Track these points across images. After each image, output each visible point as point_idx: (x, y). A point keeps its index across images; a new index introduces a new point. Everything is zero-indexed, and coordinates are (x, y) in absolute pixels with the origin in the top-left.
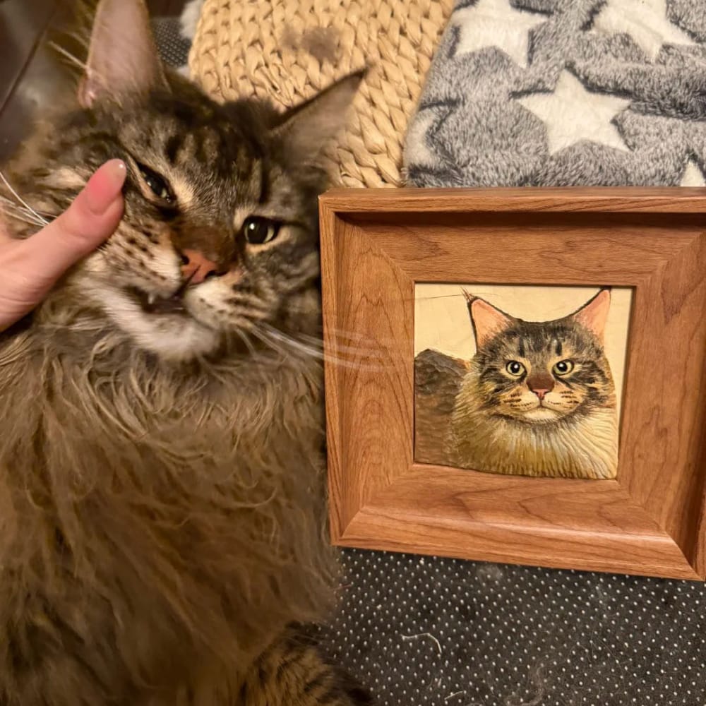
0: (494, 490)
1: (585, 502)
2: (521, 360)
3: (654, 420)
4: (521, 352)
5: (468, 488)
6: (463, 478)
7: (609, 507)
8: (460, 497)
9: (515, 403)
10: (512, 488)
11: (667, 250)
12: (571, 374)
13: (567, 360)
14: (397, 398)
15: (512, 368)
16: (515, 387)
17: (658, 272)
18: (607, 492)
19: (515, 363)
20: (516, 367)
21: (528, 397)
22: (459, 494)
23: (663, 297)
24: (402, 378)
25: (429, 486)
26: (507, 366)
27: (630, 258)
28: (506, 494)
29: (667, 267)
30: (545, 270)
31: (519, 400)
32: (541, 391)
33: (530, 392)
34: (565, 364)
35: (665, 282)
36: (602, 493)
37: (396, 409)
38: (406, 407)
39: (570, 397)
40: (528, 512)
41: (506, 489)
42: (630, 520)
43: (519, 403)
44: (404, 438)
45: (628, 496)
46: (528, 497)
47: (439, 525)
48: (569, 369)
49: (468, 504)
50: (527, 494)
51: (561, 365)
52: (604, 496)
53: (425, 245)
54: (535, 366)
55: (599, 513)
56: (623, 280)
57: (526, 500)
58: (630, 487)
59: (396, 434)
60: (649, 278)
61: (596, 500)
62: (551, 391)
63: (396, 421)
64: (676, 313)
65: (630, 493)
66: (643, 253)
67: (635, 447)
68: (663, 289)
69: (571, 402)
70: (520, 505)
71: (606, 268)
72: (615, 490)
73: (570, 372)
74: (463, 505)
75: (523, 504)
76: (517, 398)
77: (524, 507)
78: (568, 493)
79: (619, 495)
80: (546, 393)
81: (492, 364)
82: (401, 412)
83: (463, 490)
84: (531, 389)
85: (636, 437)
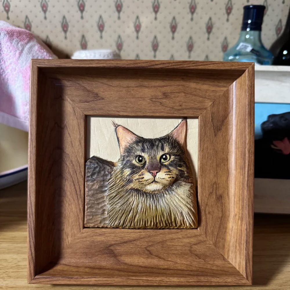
0: (131, 241)
1: (181, 244)
2: (143, 154)
3: (214, 191)
4: (143, 150)
5: (116, 241)
6: (113, 235)
7: (196, 246)
8: (112, 248)
9: (141, 180)
10: (141, 238)
11: (212, 97)
12: (169, 161)
13: (167, 154)
14: (74, 185)
15: (139, 160)
16: (141, 171)
17: (209, 109)
18: (194, 237)
19: (140, 156)
20: (141, 159)
21: (148, 176)
22: (111, 245)
23: (212, 122)
24: (78, 173)
25: (93, 242)
26: (136, 158)
27: (195, 101)
28: (138, 243)
29: (213, 105)
30: (154, 108)
31: (143, 178)
32: (155, 172)
33: (149, 173)
34: (166, 156)
35: (213, 113)
36: (191, 237)
37: (74, 193)
38: (80, 191)
39: (170, 175)
40: (151, 253)
41: (138, 240)
42: (208, 254)
43: (143, 180)
44: (78, 211)
45: (205, 239)
46: (150, 244)
47: (99, 267)
48: (168, 159)
49: (116, 252)
50: (150, 241)
51: (164, 157)
52: (192, 240)
53: (91, 94)
54: (150, 157)
55: (190, 251)
56: (192, 113)
57: (150, 246)
58: (206, 233)
59: (74, 209)
60: (205, 111)
61: (188, 243)
62: (160, 171)
63: (74, 200)
64: (219, 130)
65: (206, 237)
66: (201, 99)
67: (206, 207)
68: (212, 117)
69: (170, 177)
70: (146, 249)
71: (184, 107)
72: (198, 235)
73: (169, 160)
74: (114, 253)
75: (148, 248)
76: (141, 177)
77: (148, 251)
78: (172, 239)
79: (200, 238)
80: (157, 173)
81: (128, 159)
82: (77, 194)
83: (113, 243)
84: (149, 172)
85: (206, 201)
